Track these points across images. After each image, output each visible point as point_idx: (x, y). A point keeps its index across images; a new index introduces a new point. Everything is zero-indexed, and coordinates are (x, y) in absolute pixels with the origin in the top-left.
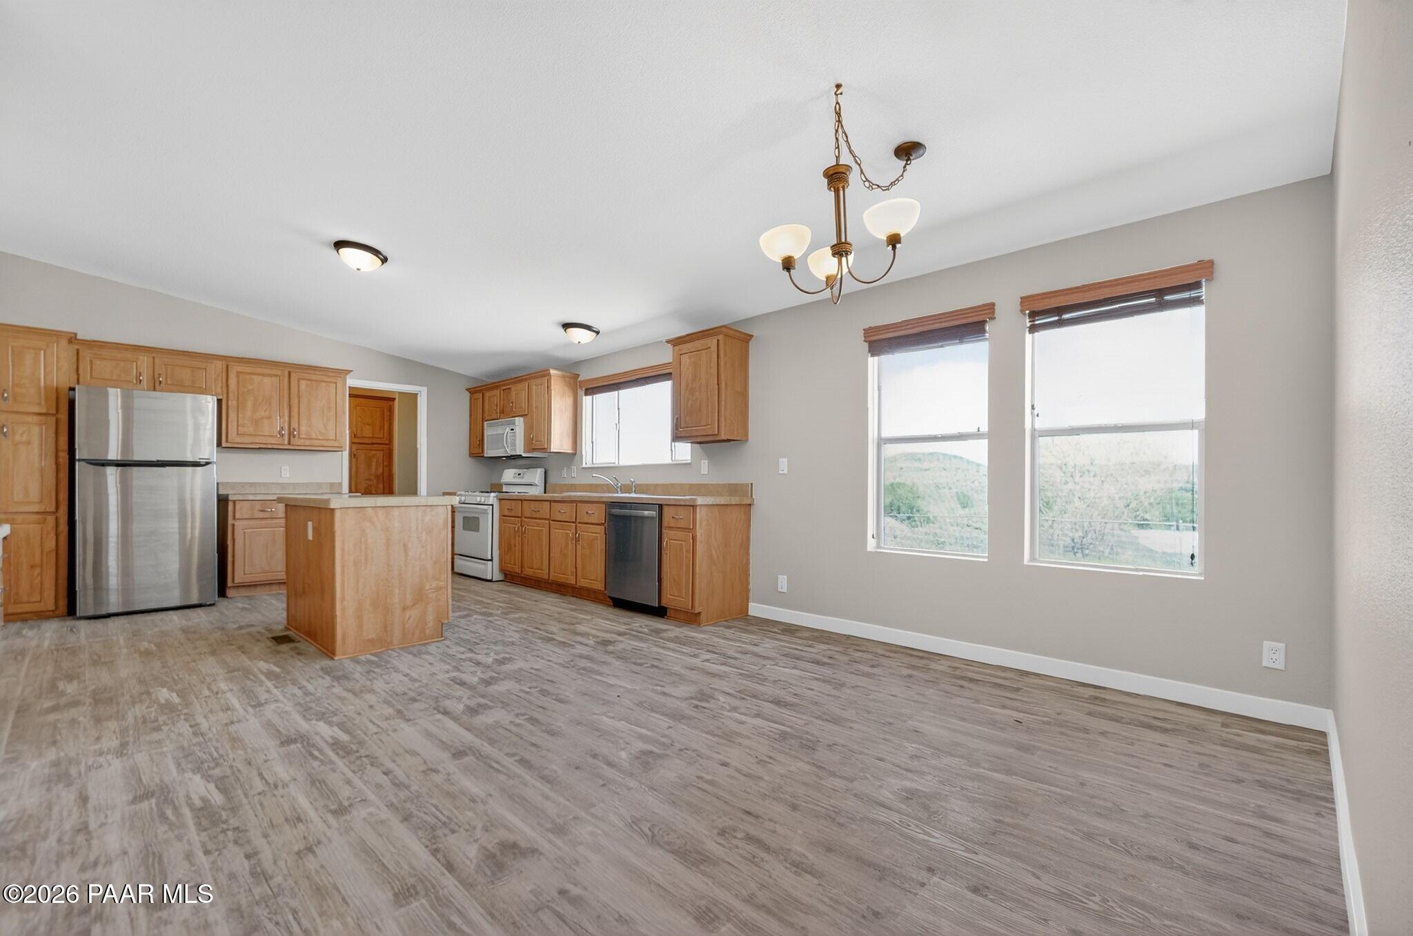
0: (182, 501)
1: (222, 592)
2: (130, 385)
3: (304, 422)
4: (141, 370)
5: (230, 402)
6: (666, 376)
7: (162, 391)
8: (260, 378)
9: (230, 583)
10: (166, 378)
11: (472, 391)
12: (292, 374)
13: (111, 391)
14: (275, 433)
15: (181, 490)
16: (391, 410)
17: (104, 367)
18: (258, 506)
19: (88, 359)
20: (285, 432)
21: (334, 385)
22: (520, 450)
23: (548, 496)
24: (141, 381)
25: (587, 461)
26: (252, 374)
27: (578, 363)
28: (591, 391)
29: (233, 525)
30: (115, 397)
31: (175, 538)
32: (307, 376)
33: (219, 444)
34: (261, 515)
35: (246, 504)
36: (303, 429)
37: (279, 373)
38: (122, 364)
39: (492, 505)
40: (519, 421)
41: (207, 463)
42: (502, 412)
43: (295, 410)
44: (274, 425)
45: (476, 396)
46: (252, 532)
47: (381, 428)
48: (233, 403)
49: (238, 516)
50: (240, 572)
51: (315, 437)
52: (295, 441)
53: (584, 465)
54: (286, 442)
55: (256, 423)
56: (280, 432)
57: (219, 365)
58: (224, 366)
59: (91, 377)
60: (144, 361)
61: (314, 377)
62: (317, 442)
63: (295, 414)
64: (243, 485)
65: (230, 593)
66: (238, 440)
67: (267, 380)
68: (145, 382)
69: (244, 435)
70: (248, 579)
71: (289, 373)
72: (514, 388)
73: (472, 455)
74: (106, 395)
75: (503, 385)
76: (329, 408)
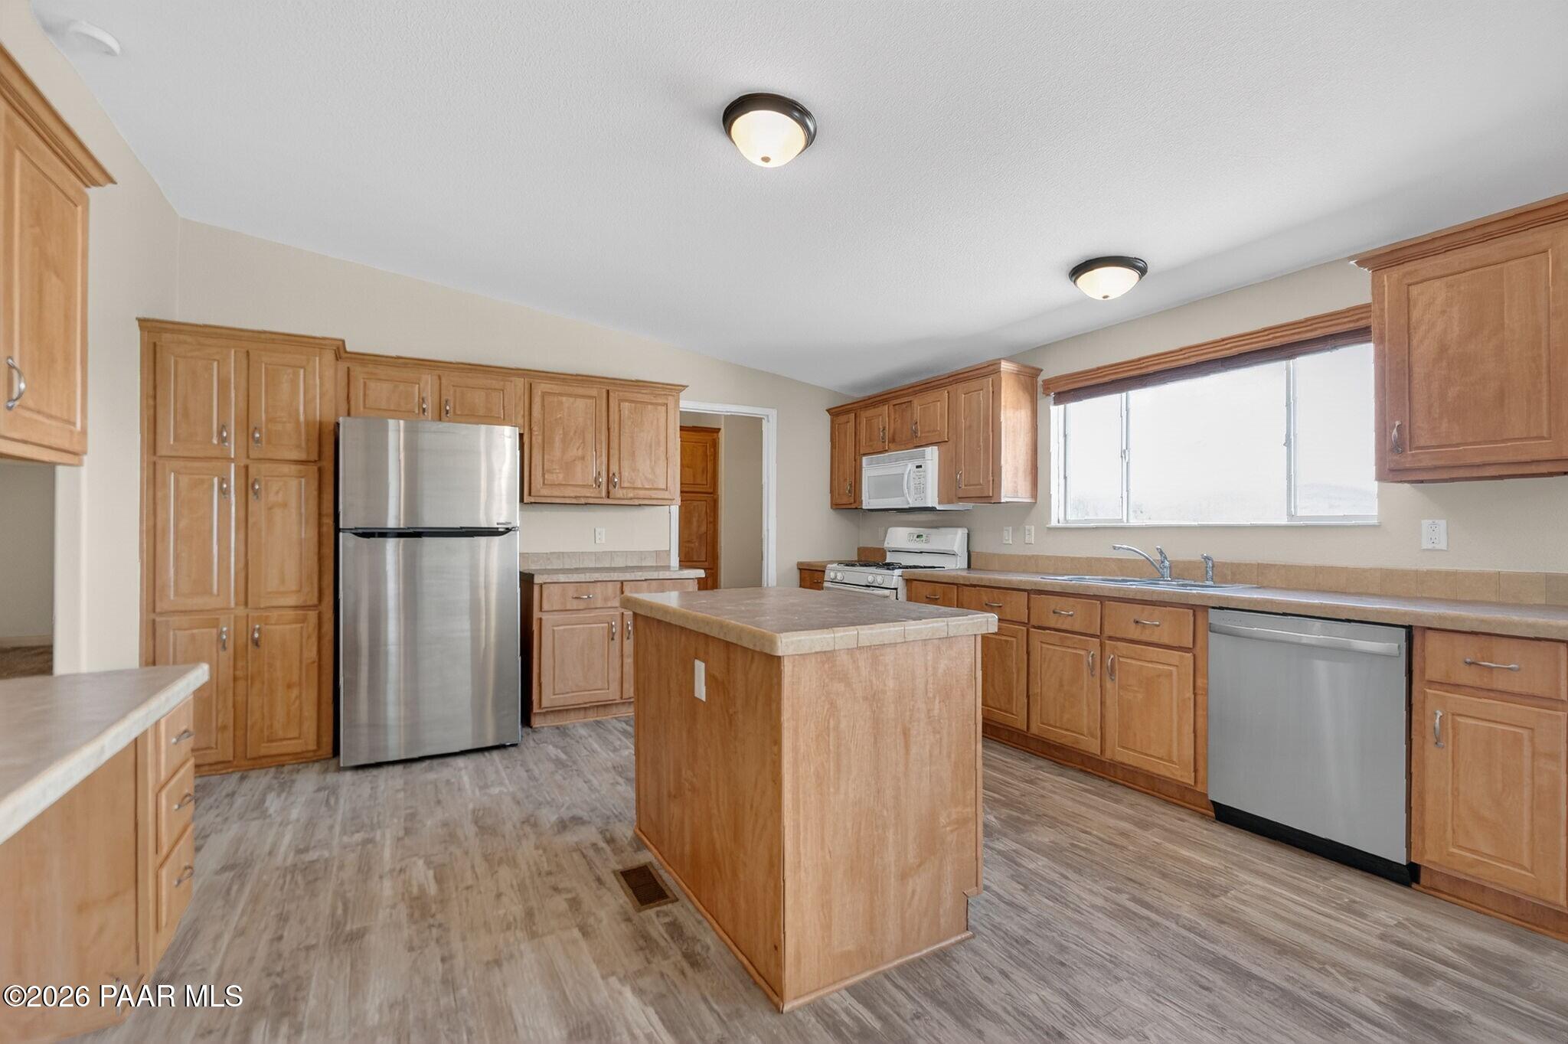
0: (474, 588)
1: (526, 721)
2: (414, 414)
3: (625, 464)
4: (424, 395)
5: (534, 438)
6: (1359, 334)
7: (449, 421)
8: (571, 400)
9: (536, 710)
10: (455, 408)
11: (835, 413)
12: (611, 394)
13: (392, 423)
14: (591, 481)
15: (474, 568)
16: (715, 445)
17: (380, 391)
18: (571, 591)
19: (362, 380)
20: (603, 480)
21: (664, 408)
22: (932, 500)
23: (975, 576)
24: (424, 410)
25: (1056, 516)
26: (561, 394)
27: (1044, 348)
28: (1062, 397)
29: (541, 619)
30: (396, 432)
31: (467, 645)
32: (628, 395)
33: (522, 500)
34: (575, 605)
35: (555, 589)
36: (626, 474)
37: (594, 392)
38: (402, 387)
39: (896, 589)
40: (932, 454)
41: (508, 530)
42: (893, 440)
43: (614, 444)
44: (590, 469)
45: (842, 419)
46: (564, 630)
47: (703, 472)
48: (537, 439)
49: (546, 607)
50: (548, 695)
51: (640, 486)
52: (617, 492)
53: (1054, 523)
54: (604, 494)
55: (568, 467)
56: (596, 480)
57: (520, 383)
58: (527, 386)
59: (365, 407)
60: (428, 380)
61: (640, 397)
62: (642, 493)
63: (614, 452)
64: (549, 556)
65: (536, 722)
66: (545, 492)
67: (581, 403)
68: (429, 414)
69: (553, 485)
70: (560, 701)
71: (608, 392)
72: (916, 402)
73: (836, 506)
74: (385, 430)
75: (896, 397)
76: (658, 443)
